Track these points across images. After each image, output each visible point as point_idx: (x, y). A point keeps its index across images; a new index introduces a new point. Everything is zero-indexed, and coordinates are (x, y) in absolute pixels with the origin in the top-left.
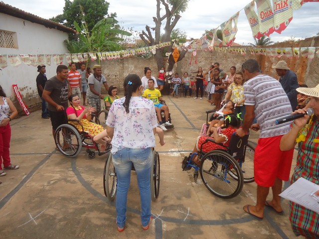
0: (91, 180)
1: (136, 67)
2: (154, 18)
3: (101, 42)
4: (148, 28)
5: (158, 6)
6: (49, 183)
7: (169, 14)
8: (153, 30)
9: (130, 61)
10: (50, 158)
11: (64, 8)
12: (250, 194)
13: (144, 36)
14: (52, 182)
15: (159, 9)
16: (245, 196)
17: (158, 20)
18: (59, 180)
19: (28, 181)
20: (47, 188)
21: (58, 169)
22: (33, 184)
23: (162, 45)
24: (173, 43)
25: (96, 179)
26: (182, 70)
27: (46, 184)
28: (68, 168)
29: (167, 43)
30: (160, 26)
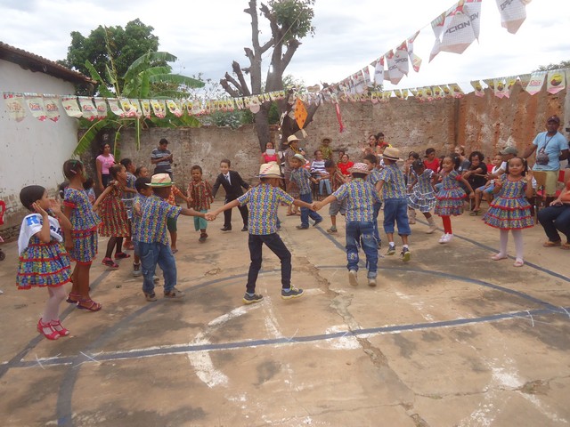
1: (215, 146)
4: (236, 67)
5: (255, 24)
7: (278, 38)
8: (247, 73)
9: (204, 134)
11: (71, 48)
13: (229, 83)
17: (255, 54)
29: (277, 93)
30: (259, 63)
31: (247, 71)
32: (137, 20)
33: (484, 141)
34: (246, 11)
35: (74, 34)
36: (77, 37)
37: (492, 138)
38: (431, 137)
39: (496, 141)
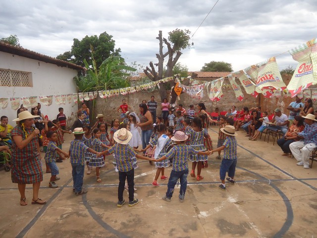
0: (101, 213)
1: (140, 100)
2: (157, 55)
3: (108, 78)
4: (151, 64)
5: (161, 44)
6: (62, 216)
7: (171, 52)
10: (62, 192)
11: (73, 46)
12: (254, 226)
13: (148, 71)
14: (65, 216)
15: (161, 47)
16: (249, 228)
17: (161, 57)
18: (71, 214)
19: (42, 215)
20: (61, 222)
21: (70, 202)
22: (47, 217)
23: (165, 80)
24: (176, 77)
25: (106, 213)
26: (185, 102)
27: (59, 218)
28: (79, 202)
29: (170, 78)
30: (163, 62)
31: (157, 65)
32: (105, 33)
33: (271, 102)
34: (157, 38)
35: (74, 40)
36: (76, 41)
37: (275, 101)
38: (247, 99)
39: (277, 103)
